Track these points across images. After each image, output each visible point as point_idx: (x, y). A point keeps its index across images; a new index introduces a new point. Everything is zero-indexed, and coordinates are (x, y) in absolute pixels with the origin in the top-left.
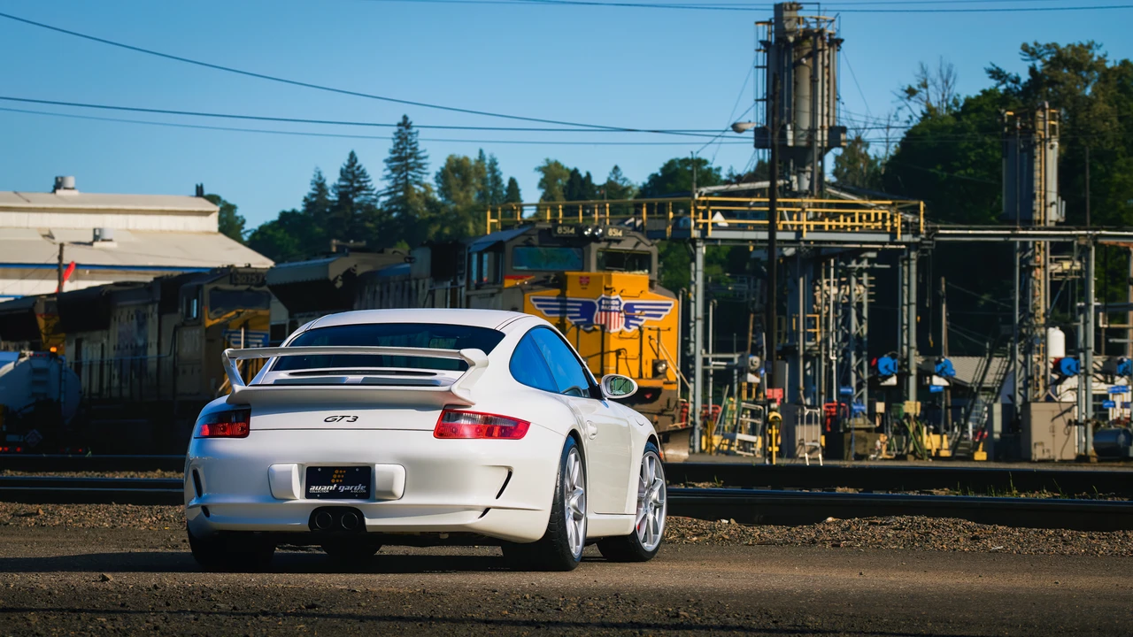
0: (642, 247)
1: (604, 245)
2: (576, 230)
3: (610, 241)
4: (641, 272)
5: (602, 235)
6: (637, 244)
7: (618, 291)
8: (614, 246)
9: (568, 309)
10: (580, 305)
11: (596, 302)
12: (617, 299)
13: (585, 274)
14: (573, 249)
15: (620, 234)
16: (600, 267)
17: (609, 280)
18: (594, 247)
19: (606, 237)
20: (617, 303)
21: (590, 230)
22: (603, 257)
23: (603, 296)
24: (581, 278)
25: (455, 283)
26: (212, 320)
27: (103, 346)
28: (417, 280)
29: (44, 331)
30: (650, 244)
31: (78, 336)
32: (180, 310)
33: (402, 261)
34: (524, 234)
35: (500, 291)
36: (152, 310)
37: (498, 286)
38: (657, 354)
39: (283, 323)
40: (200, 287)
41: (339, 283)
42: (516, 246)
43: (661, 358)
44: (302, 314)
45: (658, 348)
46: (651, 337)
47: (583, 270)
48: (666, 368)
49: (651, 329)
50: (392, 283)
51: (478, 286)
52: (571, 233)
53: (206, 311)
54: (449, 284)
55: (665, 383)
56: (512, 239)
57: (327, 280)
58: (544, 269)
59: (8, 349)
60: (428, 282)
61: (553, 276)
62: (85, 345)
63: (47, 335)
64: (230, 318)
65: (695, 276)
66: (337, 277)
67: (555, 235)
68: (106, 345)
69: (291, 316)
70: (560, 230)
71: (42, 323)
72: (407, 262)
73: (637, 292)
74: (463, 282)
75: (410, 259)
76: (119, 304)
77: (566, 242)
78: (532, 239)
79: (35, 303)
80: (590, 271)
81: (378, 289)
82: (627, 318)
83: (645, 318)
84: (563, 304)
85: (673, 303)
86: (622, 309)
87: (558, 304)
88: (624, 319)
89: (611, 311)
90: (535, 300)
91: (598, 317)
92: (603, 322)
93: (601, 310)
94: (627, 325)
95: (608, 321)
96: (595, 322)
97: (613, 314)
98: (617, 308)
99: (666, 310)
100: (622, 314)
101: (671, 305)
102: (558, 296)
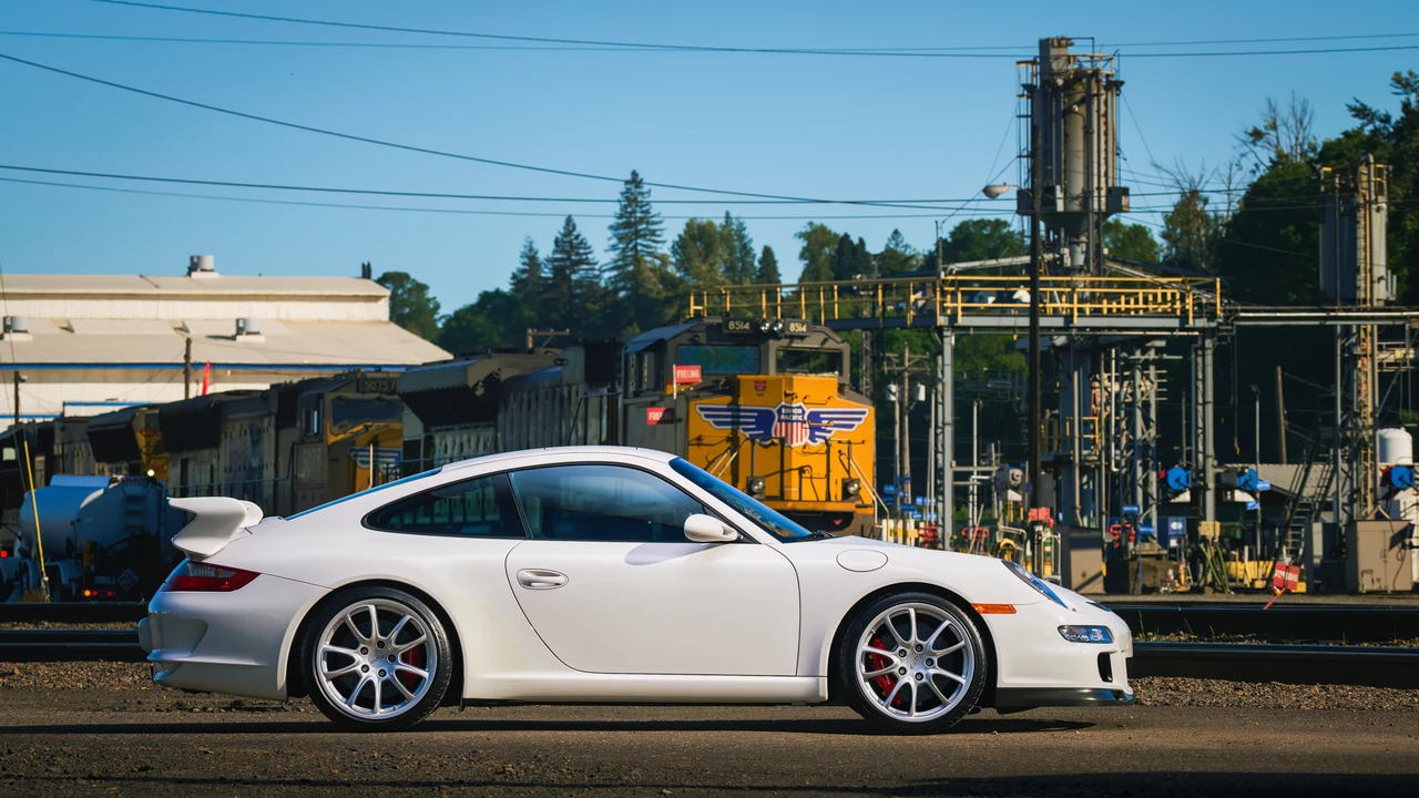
0: (831, 345)
1: (784, 342)
2: (751, 325)
3: (792, 337)
4: (830, 374)
5: (782, 330)
6: (825, 341)
7: (801, 397)
8: (797, 344)
9: (742, 420)
10: (756, 414)
11: (775, 411)
12: (800, 407)
13: (760, 377)
14: (748, 348)
15: (804, 329)
16: (781, 367)
17: (790, 383)
18: (773, 344)
19: (787, 333)
20: (800, 411)
21: (768, 325)
22: (784, 356)
23: (783, 403)
24: (756, 382)
25: (612, 389)
26: (336, 435)
27: (212, 467)
28: (569, 386)
29: (144, 450)
30: (840, 340)
31: (185, 456)
32: (298, 424)
33: (552, 363)
34: (688, 331)
35: (662, 399)
36: (269, 424)
37: (660, 393)
38: (848, 472)
39: (417, 438)
40: (320, 396)
41: (480, 392)
42: (680, 345)
43: (853, 476)
44: (439, 428)
45: (849, 464)
46: (840, 452)
47: (759, 373)
48: (859, 488)
49: (840, 442)
50: (541, 391)
51: (636, 395)
52: (745, 330)
53: (328, 425)
54: (605, 391)
55: (858, 507)
56: (675, 337)
57: (466, 387)
58: (713, 372)
59: (101, 472)
60: (582, 388)
61: (723, 381)
62: (191, 466)
63: (147, 454)
64: (356, 434)
65: (943, 372)
66: (478, 383)
67: (726, 332)
68: (215, 466)
69: (426, 429)
70: (731, 325)
71: (141, 440)
72: (557, 365)
73: (823, 399)
74: (620, 390)
75: (561, 362)
76: (231, 417)
77: (739, 339)
78: (697, 336)
79: (133, 417)
80: (768, 374)
81: (525, 397)
82: (812, 429)
83: (834, 429)
84: (735, 414)
85: (869, 411)
86: (806, 418)
87: (730, 413)
88: (808, 431)
89: (792, 422)
90: (701, 409)
91: (778, 429)
92: (783, 435)
93: (780, 421)
94: (812, 438)
95: (789, 433)
96: (773, 435)
97: (795, 424)
98: (800, 418)
99: (860, 419)
100: (807, 425)
101: (864, 413)
102: (729, 404)
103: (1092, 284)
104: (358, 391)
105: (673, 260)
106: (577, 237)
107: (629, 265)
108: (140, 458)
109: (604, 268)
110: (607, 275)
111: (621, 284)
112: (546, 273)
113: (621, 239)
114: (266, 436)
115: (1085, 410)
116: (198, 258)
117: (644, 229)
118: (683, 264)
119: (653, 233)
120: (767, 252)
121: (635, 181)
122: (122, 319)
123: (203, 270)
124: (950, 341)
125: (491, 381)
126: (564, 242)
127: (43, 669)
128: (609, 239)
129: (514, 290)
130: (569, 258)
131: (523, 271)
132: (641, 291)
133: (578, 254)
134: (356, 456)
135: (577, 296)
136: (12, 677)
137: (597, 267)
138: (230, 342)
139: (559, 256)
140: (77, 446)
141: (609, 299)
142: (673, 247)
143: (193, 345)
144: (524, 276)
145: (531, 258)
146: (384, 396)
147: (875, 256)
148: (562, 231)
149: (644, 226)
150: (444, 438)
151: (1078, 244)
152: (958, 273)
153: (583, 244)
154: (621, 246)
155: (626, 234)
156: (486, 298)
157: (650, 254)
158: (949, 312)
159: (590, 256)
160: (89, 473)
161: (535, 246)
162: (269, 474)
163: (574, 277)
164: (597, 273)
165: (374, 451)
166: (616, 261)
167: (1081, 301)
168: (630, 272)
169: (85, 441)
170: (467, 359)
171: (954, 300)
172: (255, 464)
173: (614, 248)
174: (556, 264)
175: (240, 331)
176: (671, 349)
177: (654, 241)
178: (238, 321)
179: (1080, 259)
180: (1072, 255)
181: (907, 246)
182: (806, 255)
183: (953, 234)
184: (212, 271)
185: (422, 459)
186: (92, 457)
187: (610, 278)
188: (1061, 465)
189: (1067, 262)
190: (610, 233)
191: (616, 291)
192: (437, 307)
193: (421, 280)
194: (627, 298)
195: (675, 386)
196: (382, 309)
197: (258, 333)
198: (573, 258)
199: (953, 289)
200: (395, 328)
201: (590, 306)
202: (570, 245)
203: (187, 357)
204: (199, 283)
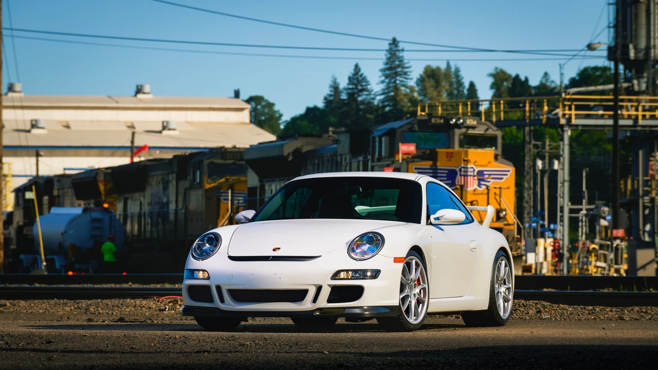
0: (490, 132)
1: (464, 130)
2: (444, 120)
3: (468, 127)
4: (490, 149)
5: (462, 124)
6: (487, 130)
7: (473, 161)
8: (471, 131)
9: (438, 175)
10: (446, 172)
11: (458, 170)
12: (472, 168)
13: (450, 150)
14: (442, 133)
15: (475, 123)
16: (461, 145)
17: (466, 154)
18: (457, 132)
19: (465, 125)
20: (472, 170)
21: (454, 120)
22: (463, 139)
23: (462, 165)
24: (447, 153)
25: (365, 157)
26: (210, 184)
27: (141, 203)
28: (341, 155)
29: (103, 193)
30: (495, 129)
31: (126, 196)
32: (189, 178)
33: (331, 142)
34: (408, 124)
35: (393, 162)
36: (172, 178)
37: (391, 159)
38: (500, 205)
39: (255, 186)
40: (201, 162)
41: (290, 158)
42: (404, 132)
43: (503, 207)
44: (267, 180)
45: (500, 200)
46: (495, 193)
47: (449, 148)
48: (506, 214)
49: (495, 188)
50: (325, 159)
51: (379, 160)
52: (441, 123)
53: (205, 179)
54: (361, 158)
55: (505, 225)
56: (401, 127)
57: (282, 156)
58: (422, 147)
59: (79, 205)
60: (348, 157)
61: (428, 152)
62: (129, 202)
63: (105, 195)
64: (221, 183)
65: (563, 151)
66: (289, 154)
67: (430, 124)
68: (143, 202)
69: (260, 181)
70: (433, 120)
71: (102, 187)
72: (334, 144)
73: (486, 163)
74: (370, 157)
75: (336, 142)
76: (151, 174)
77: (438, 128)
78: (414, 127)
79: (97, 174)
80: (453, 148)
81: (316, 161)
82: (479, 180)
83: (492, 181)
84: (435, 171)
85: (511, 170)
86: (475, 174)
87: (431, 171)
88: (477, 181)
89: (467, 176)
90: (416, 169)
91: (459, 180)
92: (463, 183)
93: (461, 175)
94: (479, 185)
95: (466, 182)
96: (457, 183)
97: (469, 177)
98: (472, 174)
99: (506, 175)
100: (476, 178)
101: (509, 171)
102: (431, 166)
103: (651, 101)
104: (222, 159)
105: (417, 89)
106: (361, 75)
107: (392, 91)
108: (101, 197)
109: (376, 94)
110: (379, 98)
111: (386, 103)
112: (344, 96)
113: (386, 77)
114: (171, 185)
115: (646, 173)
116: (142, 86)
117: (400, 71)
118: (423, 92)
119: (406, 73)
120: (472, 85)
121: (394, 42)
122: (98, 121)
123: (144, 93)
124: (568, 133)
125: (297, 152)
126: (353, 79)
127: (23, 303)
128: (380, 77)
129: (326, 107)
130: (357, 88)
131: (331, 95)
132: (399, 107)
133: (361, 85)
134: (221, 196)
135: (361, 110)
136: (5, 307)
137: (373, 93)
138: (159, 134)
139: (351, 87)
140: (66, 190)
141: (380, 112)
142: (417, 82)
143: (136, 135)
144: (332, 98)
145: (335, 88)
146: (237, 162)
147: (534, 88)
148: (353, 72)
149: (399, 70)
150: (270, 185)
151: (642, 77)
152: (573, 94)
153: (364, 79)
154: (387, 81)
155: (390, 74)
156: (309, 110)
157: (404, 86)
158: (567, 116)
159: (369, 87)
160: (72, 205)
161: (338, 81)
162: (172, 206)
163: (360, 99)
164: (372, 96)
165: (232, 193)
166: (384, 90)
167: (644, 110)
168: (392, 96)
169: (70, 188)
170: (284, 140)
171: (570, 109)
172: (165, 200)
173: (383, 82)
174: (349, 91)
175: (164, 128)
176: (399, 132)
177: (406, 79)
178: (163, 122)
179: (644, 87)
180: (639, 84)
181: (552, 82)
182: (495, 86)
183: (579, 75)
184: (148, 93)
185: (258, 197)
186: (74, 198)
187: (380, 100)
188: (632, 205)
189: (636, 88)
190: (380, 74)
191: (384, 107)
192: (281, 116)
193: (271, 101)
194: (390, 111)
195: (400, 155)
196: (245, 116)
197: (174, 129)
198: (360, 87)
199: (569, 103)
200: (253, 127)
201: (368, 116)
202: (357, 79)
203: (132, 142)
204: (141, 101)
